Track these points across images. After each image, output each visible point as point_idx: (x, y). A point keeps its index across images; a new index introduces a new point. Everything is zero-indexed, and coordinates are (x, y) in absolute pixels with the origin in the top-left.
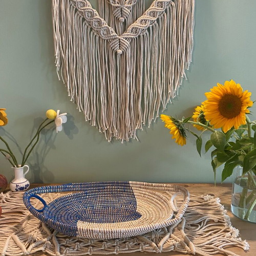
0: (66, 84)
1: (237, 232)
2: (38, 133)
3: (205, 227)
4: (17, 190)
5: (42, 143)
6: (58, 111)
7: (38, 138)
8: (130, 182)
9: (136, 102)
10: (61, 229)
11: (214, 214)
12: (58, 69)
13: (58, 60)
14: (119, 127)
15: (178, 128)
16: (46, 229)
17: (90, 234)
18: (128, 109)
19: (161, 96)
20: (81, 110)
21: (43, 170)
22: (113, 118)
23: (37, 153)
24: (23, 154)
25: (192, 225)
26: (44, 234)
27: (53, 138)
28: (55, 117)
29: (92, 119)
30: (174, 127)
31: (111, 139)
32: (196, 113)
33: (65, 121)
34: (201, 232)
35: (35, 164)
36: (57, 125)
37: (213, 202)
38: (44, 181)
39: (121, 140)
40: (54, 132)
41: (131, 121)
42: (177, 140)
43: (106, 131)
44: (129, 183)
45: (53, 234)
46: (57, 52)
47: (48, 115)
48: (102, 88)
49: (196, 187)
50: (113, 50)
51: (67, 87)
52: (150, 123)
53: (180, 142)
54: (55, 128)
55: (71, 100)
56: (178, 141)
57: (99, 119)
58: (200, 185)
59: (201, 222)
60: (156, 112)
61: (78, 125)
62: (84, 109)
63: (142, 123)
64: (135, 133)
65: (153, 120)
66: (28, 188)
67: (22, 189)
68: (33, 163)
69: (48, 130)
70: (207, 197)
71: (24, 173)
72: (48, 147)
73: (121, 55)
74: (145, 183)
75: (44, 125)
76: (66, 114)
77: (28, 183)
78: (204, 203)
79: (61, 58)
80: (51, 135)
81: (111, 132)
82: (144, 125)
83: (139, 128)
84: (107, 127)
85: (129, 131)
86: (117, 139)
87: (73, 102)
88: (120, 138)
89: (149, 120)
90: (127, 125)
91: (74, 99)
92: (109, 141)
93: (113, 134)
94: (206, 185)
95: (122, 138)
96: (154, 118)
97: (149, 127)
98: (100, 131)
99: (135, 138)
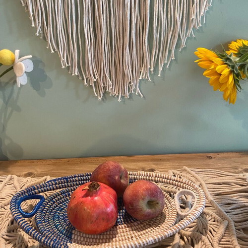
0: (27, 6)
6: (17, 52)
9: (139, 34)
14: (113, 76)
15: (231, 72)
18: (128, 47)
19: (179, 24)
20: (54, 50)
21: (7, 142)
22: (105, 63)
27: (15, 95)
29: (72, 64)
31: (102, 95)
33: (30, 69)
36: (17, 75)
38: (9, 156)
39: (118, 96)
40: (15, 86)
41: (132, 68)
42: (229, 92)
43: (95, 83)
49: (223, 159)
51: (29, 12)
52: (160, 69)
55: (37, 34)
57: (82, 64)
61: (51, 74)
62: (59, 49)
63: (150, 68)
64: (138, 85)
65: (165, 65)
69: (7, 83)
72: (9, 109)
76: (30, 56)
80: (13, 89)
81: (102, 85)
82: (152, 73)
83: (144, 77)
84: (96, 77)
85: (130, 83)
86: (111, 95)
87: (40, 36)
88: (116, 93)
89: (160, 64)
90: (126, 73)
91: (41, 32)
92: (99, 99)
93: (105, 88)
94: (234, 154)
95: (119, 94)
96: (168, 61)
97: (159, 75)
98: (86, 84)
99: (138, 93)
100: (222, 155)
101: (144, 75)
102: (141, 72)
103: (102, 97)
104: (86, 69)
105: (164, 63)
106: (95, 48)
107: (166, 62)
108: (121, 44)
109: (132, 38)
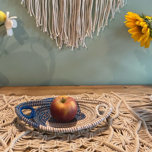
6: (8, 13)
14: (69, 34)
18: (79, 15)
19: (111, 3)
20: (32, 14)
22: (64, 26)
39: (71, 47)
40: (5, 37)
41: (81, 29)
43: (57, 37)
52: (99, 31)
54: (5, 33)
55: (22, 3)
57: (50, 25)
60: (105, 20)
61: (28, 31)
62: (35, 14)
63: (92, 30)
64: (84, 40)
76: (16, 17)
78: (151, 103)
81: (62, 39)
82: (93, 33)
83: (88, 35)
84: (58, 34)
85: (80, 39)
86: (67, 46)
87: (23, 5)
88: (70, 45)
89: (98, 28)
90: (77, 32)
91: (24, 2)
92: (60, 48)
93: (63, 41)
95: (72, 45)
96: (103, 26)
97: (98, 35)
98: (51, 38)
99: (84, 45)
101: (89, 34)
102: (86, 32)
103: (61, 47)
104: (52, 28)
105: (101, 27)
107: (102, 27)
108: (75, 14)
109: (82, 10)
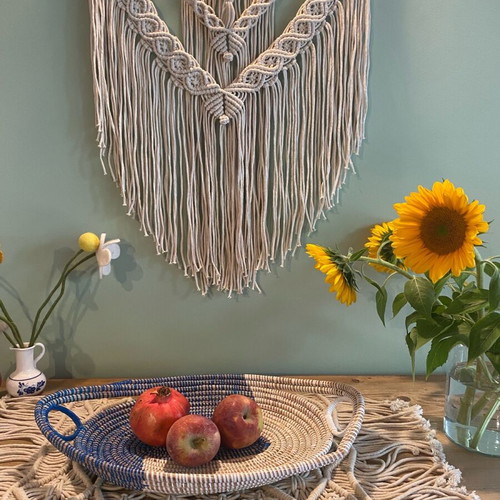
0: (119, 182)
1: (456, 475)
2: (62, 281)
3: (395, 465)
4: (20, 393)
5: (71, 298)
6: (103, 236)
7: (63, 290)
8: (246, 376)
9: (256, 216)
10: (112, 475)
11: (412, 439)
12: (102, 153)
13: (103, 135)
14: (222, 266)
15: (340, 271)
16: (81, 475)
17: (170, 485)
18: (241, 231)
19: (305, 206)
20: (148, 233)
21: (73, 352)
22: (211, 249)
23: (60, 319)
24: (34, 320)
25: (370, 462)
26: (78, 485)
27: (92, 289)
28: (98, 247)
29: (170, 251)
30: (333, 270)
31: (207, 289)
32: (374, 237)
33: (117, 255)
34: (387, 475)
35: (57, 340)
36: (101, 263)
37: (408, 415)
38: (75, 373)
39: (228, 291)
40: (94, 277)
41: (247, 255)
43: (198, 273)
44: (243, 379)
45: (94, 485)
46: (101, 119)
47: (83, 244)
48: (190, 189)
49: (374, 383)
50: (212, 115)
51: (120, 188)
52: (283, 258)
53: (344, 298)
54: (96, 269)
55: (129, 214)
56: (340, 297)
57: (183, 251)
58: (381, 378)
59: (387, 454)
60: (295, 237)
61: (141, 262)
62: (154, 231)
63: (269, 257)
64: (255, 277)
65: (290, 253)
66: (42, 388)
67: (30, 391)
68: (52, 337)
69: (84, 272)
70: (397, 404)
71: (35, 358)
72: (83, 307)
73: (227, 125)
74: (275, 378)
75: (74, 263)
76: (118, 241)
77: (42, 378)
78: (392, 416)
79: (109, 131)
80: (90, 280)
81: (208, 276)
82: (273, 262)
83: (262, 267)
84: (200, 267)
85: (244, 274)
86: (218, 290)
87: (131, 217)
88: (225, 287)
89: (282, 252)
90: (238, 263)
91: (134, 212)
92: (203, 294)
93: (211, 280)
94: (393, 378)
95: (229, 288)
96: (293, 248)
97: (282, 266)
98: (186, 274)
99: (255, 287)
100: (375, 379)
101: (263, 264)
102: (258, 261)
103: (206, 292)
104: (188, 257)
105: (288, 251)
106: (200, 230)
107: (290, 249)
108: (233, 227)
109: (246, 220)
